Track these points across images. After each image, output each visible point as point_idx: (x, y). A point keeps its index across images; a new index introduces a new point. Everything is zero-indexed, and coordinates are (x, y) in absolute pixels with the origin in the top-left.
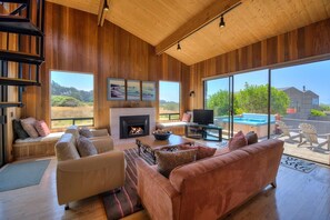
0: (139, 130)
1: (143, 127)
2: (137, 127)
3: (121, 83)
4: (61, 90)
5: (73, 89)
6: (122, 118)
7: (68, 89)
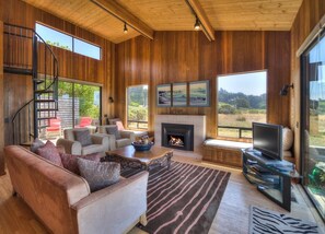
0: (179, 142)
1: (183, 139)
2: (177, 137)
3: (167, 88)
4: (228, 97)
5: (240, 95)
6: (164, 125)
7: (235, 95)
